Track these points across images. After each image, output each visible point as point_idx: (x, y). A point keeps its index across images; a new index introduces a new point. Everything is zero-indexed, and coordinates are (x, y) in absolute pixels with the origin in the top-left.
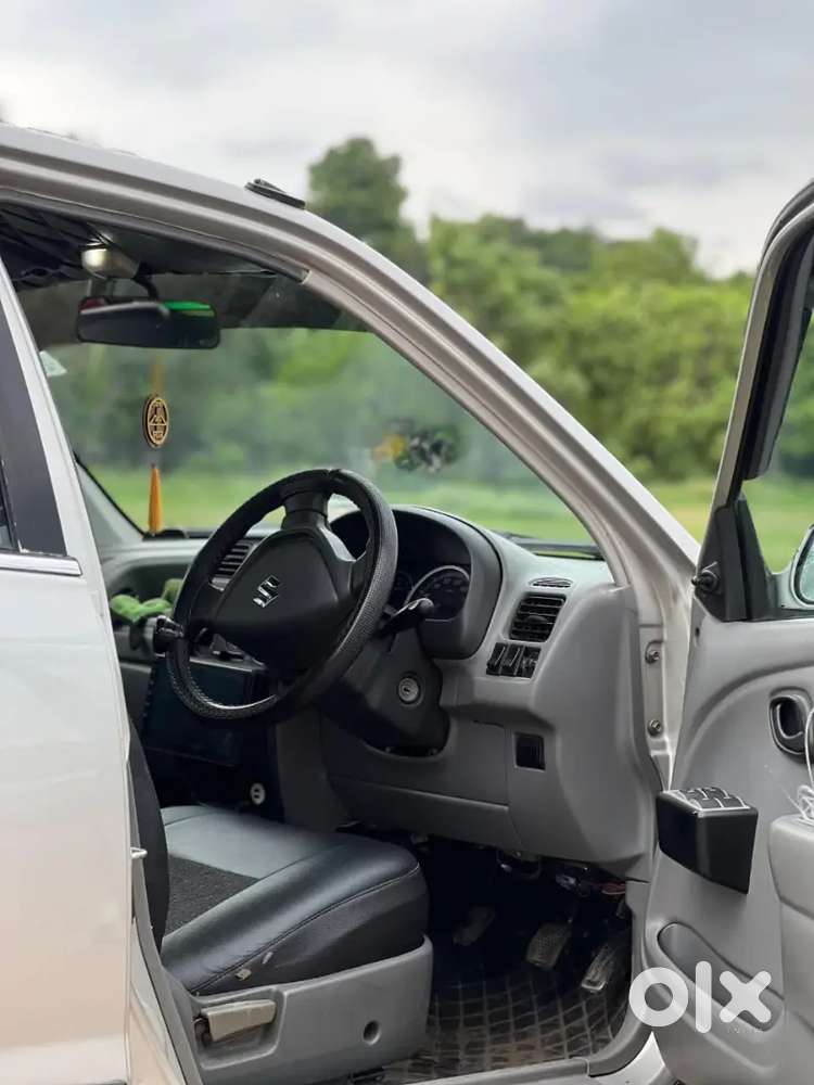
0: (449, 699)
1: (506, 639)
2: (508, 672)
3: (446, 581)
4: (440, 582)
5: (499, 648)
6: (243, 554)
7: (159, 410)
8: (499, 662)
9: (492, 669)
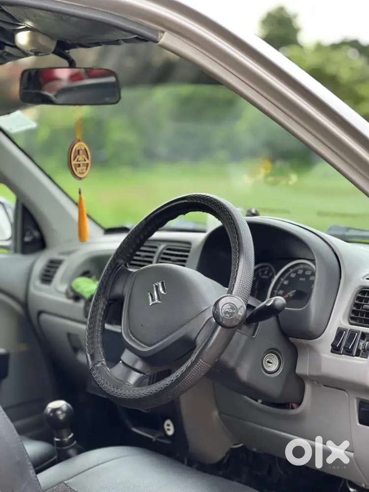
0: (302, 368)
1: (346, 325)
2: (349, 352)
3: (300, 272)
4: (296, 272)
5: (340, 332)
6: (154, 252)
7: (81, 152)
8: (341, 344)
9: (335, 349)
